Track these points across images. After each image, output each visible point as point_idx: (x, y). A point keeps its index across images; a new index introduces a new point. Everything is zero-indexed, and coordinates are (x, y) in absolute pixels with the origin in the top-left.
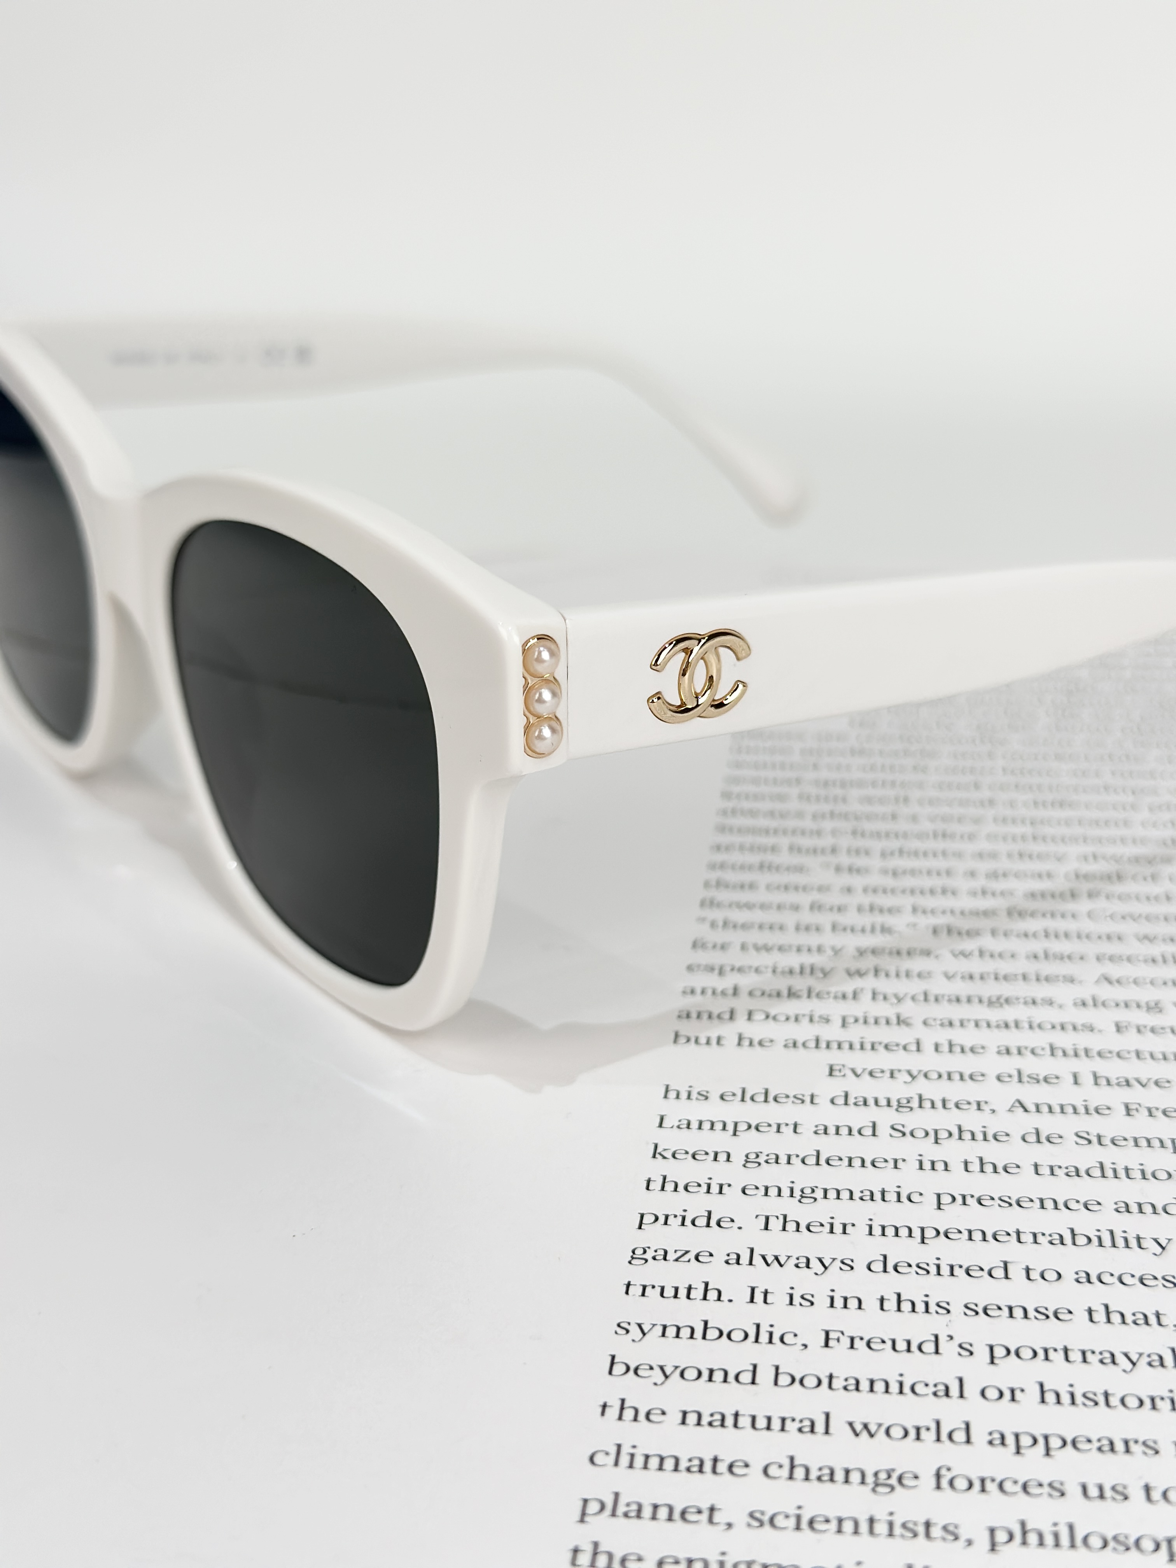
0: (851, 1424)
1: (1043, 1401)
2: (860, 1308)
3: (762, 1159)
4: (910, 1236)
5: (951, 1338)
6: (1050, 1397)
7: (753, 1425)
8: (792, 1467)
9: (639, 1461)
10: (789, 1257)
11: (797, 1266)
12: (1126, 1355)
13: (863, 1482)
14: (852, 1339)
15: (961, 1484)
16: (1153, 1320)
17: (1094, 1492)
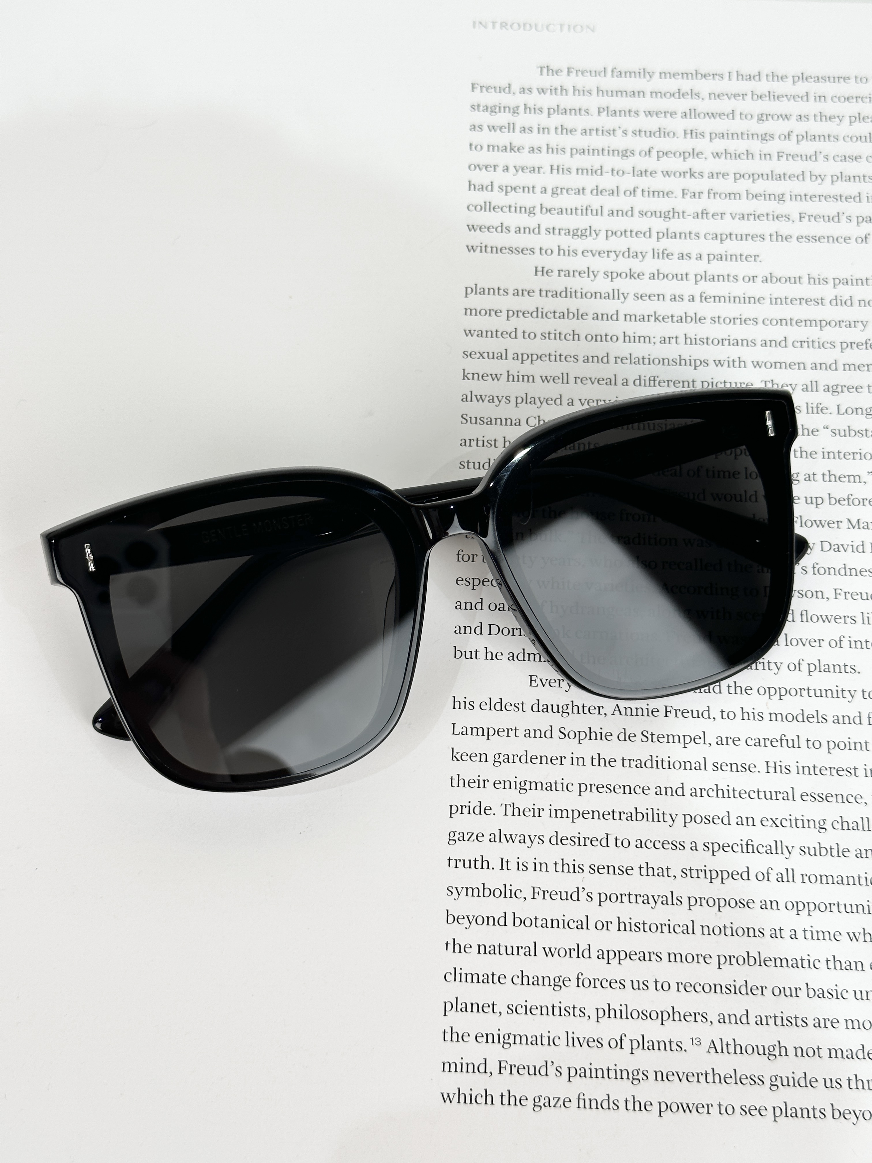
0: (544, 949)
1: (619, 930)
2: (547, 871)
3: (501, 759)
4: (567, 817)
5: (584, 888)
6: (622, 925)
7: (507, 954)
8: (522, 977)
9: (464, 978)
10: (516, 835)
11: (520, 842)
12: (653, 896)
13: (550, 985)
14: (544, 892)
15: (586, 983)
16: (665, 873)
17: (636, 986)
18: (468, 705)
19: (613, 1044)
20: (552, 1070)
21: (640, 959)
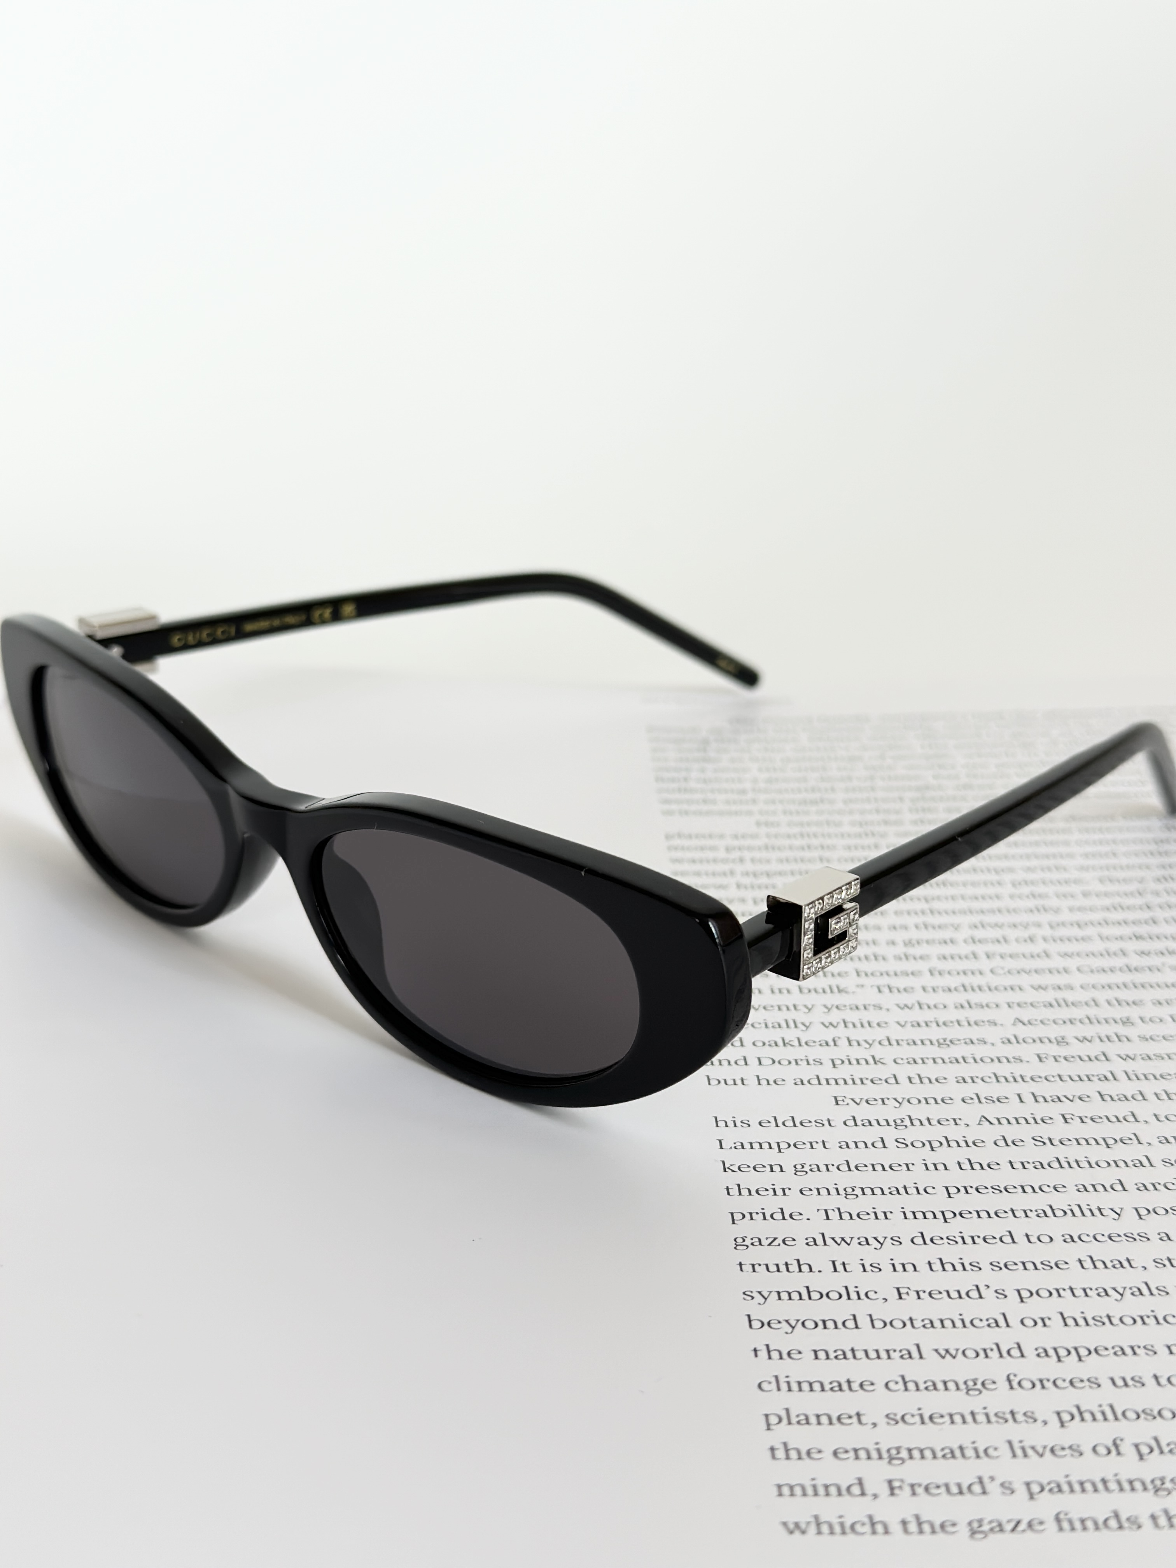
0: (936, 1350)
1: (1066, 1325)
2: (915, 1270)
3: (807, 1168)
4: (935, 1217)
5: (988, 1287)
6: (1070, 1322)
7: (869, 1358)
8: (905, 1383)
9: (795, 1387)
10: (852, 1238)
11: (860, 1243)
12: (1114, 1289)
13: (958, 1389)
14: (918, 1293)
15: (1027, 1384)
16: (1126, 1264)
17: (1120, 1383)
18: (738, 1124)
19: (1102, 1450)
20: (993, 1488)
21: (1115, 1354)
